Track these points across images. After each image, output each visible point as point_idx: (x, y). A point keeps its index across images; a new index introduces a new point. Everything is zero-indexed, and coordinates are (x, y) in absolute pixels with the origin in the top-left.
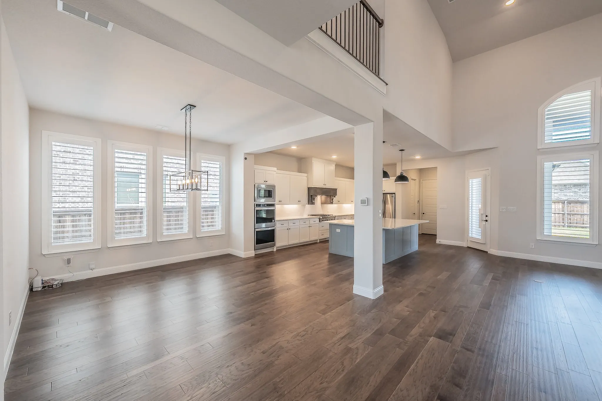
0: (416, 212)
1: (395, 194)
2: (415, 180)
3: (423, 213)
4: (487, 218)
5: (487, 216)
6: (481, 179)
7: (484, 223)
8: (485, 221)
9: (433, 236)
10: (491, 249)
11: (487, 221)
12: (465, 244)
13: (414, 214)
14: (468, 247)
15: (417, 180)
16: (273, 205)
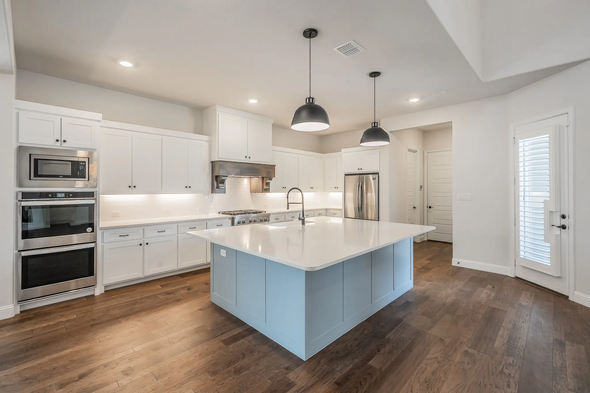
0: (418, 204)
1: (378, 173)
2: (415, 152)
3: (430, 207)
4: (564, 222)
5: (563, 217)
6: (548, 136)
7: (557, 231)
8: (559, 227)
9: (446, 245)
10: (576, 293)
11: (564, 227)
12: (510, 273)
13: (414, 208)
14: (516, 277)
15: (418, 152)
16: (91, 195)
